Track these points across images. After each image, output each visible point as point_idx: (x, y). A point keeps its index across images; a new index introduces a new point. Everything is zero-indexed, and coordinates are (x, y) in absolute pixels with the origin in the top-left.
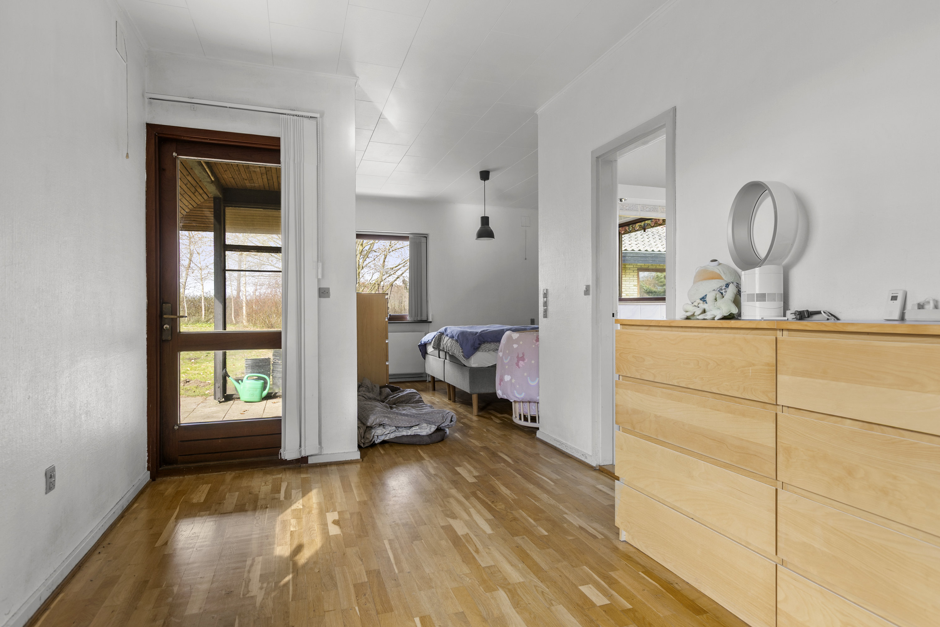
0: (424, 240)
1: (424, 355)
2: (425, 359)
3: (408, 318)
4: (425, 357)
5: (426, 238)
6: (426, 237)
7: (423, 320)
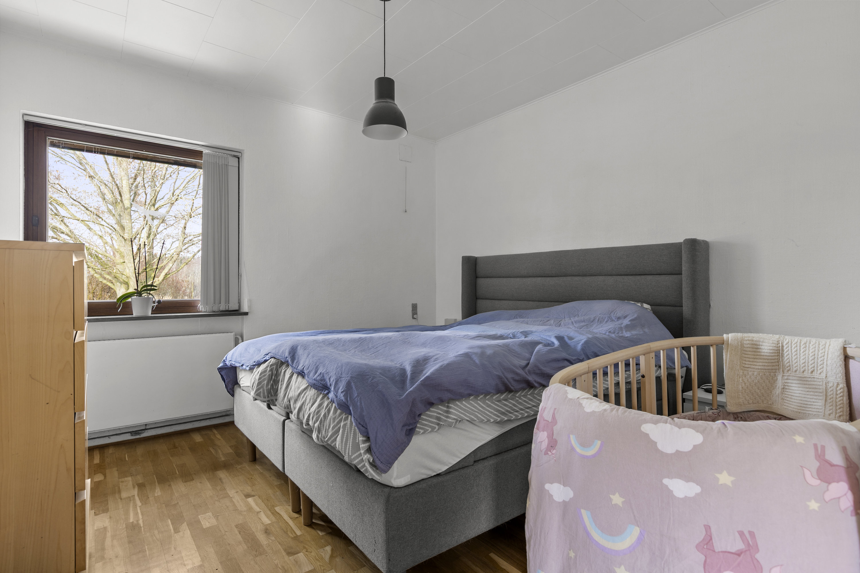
0: (234, 162)
1: (230, 386)
2: (233, 395)
3: (201, 307)
4: (233, 391)
5: (237, 159)
6: (239, 158)
7: (231, 309)
